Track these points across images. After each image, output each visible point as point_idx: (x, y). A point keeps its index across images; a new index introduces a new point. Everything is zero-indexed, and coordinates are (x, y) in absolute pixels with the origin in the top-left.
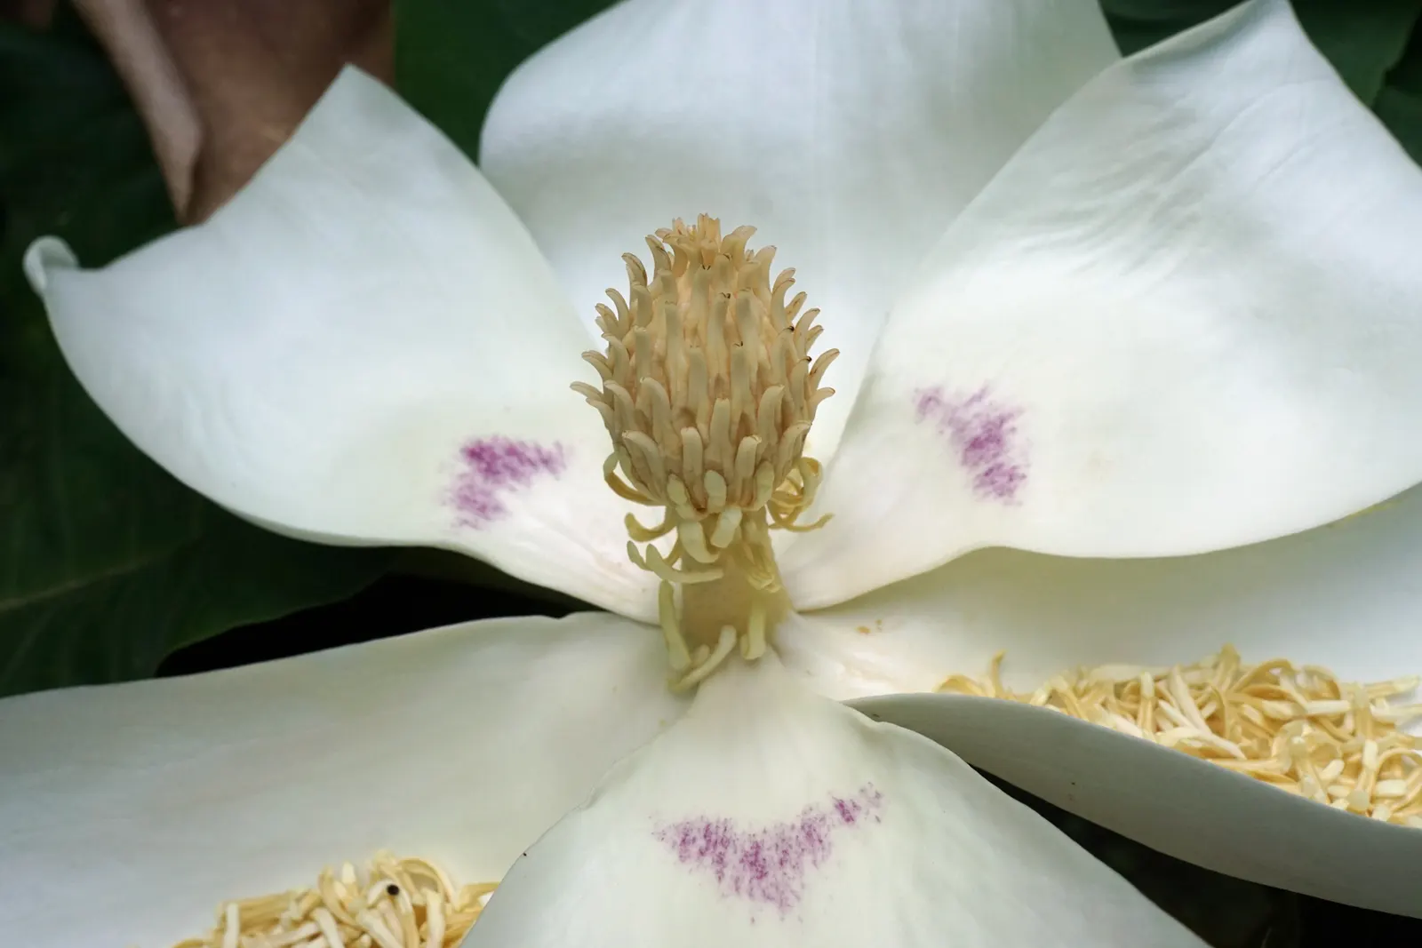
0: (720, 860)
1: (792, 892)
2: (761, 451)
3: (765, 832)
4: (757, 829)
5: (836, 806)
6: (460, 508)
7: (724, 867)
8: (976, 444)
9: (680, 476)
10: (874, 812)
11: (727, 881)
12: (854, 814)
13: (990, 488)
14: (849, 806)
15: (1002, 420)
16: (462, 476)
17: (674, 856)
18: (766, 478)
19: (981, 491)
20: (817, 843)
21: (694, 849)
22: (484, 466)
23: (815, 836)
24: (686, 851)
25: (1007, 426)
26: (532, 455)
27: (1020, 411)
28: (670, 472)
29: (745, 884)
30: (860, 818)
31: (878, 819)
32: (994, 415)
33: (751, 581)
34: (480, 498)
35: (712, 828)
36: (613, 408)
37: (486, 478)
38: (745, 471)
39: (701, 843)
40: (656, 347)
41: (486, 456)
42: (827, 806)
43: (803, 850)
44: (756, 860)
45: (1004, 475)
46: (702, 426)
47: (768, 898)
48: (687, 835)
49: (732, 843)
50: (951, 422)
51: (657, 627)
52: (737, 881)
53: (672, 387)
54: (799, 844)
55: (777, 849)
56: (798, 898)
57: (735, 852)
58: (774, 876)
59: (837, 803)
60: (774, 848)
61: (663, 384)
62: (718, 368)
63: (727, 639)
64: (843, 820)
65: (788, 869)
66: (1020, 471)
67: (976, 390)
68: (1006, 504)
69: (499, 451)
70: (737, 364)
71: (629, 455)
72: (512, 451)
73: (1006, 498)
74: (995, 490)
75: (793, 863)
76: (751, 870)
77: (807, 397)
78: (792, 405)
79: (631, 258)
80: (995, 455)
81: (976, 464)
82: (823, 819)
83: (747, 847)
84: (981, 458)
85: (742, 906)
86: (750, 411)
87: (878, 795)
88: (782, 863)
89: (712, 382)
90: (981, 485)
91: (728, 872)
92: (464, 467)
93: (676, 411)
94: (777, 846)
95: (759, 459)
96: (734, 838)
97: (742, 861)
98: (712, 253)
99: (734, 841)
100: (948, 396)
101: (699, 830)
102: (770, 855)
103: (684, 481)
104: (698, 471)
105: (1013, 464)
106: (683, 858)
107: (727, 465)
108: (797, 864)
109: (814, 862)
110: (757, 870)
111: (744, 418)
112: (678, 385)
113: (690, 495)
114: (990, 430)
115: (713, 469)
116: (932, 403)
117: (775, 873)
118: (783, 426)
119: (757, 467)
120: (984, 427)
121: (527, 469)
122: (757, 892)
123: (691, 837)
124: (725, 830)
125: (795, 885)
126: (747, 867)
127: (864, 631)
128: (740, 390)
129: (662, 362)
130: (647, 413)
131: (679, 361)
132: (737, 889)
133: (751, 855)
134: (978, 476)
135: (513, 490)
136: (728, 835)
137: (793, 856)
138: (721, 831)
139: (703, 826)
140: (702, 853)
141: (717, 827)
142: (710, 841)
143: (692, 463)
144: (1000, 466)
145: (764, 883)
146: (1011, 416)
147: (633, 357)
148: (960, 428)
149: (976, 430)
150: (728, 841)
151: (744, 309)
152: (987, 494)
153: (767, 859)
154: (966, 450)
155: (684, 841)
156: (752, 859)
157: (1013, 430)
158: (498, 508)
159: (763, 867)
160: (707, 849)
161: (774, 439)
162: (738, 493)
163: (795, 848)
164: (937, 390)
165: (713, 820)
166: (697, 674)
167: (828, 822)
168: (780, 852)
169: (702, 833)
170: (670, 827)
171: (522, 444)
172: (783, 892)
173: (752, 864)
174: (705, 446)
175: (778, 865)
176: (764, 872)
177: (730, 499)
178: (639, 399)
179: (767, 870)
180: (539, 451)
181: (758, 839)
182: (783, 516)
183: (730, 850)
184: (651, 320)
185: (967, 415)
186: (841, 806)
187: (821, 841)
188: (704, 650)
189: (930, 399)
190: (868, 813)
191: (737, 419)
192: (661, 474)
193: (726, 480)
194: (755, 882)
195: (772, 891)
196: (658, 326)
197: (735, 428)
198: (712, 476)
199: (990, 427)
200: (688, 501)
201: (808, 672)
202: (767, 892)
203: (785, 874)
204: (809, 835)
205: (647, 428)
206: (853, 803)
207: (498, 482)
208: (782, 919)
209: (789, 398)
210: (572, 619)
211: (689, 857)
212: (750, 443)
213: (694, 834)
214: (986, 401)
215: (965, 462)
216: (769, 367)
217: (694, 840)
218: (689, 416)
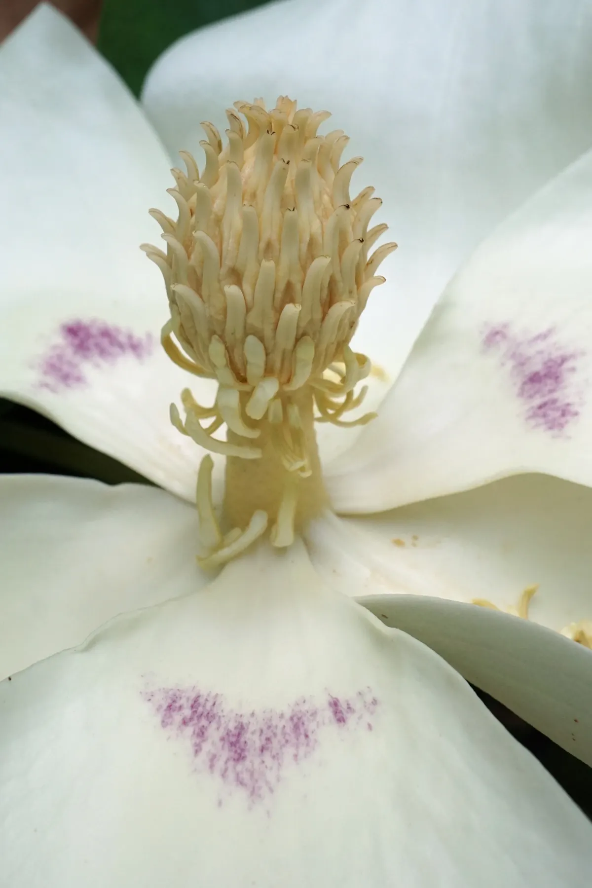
0: (201, 733)
1: (267, 783)
2: (303, 324)
3: (253, 714)
4: (246, 711)
5: (330, 704)
6: (46, 373)
7: (204, 741)
8: (534, 379)
9: (222, 338)
10: (367, 718)
11: (203, 756)
12: (346, 715)
13: (541, 420)
14: (343, 706)
15: (564, 360)
16: (55, 347)
17: (158, 719)
18: (306, 353)
19: (533, 422)
20: (302, 737)
21: (178, 718)
22: (77, 341)
23: (302, 731)
24: (171, 717)
25: (568, 365)
26: (122, 339)
27: (583, 354)
28: (212, 333)
29: (220, 764)
30: (352, 720)
31: (370, 727)
32: (556, 354)
33: (286, 464)
34: (66, 368)
35: (202, 700)
36: (171, 267)
37: (75, 352)
38: (285, 342)
39: (187, 712)
40: (215, 206)
41: (82, 334)
42: (321, 702)
43: (287, 741)
44: (238, 741)
45: (557, 409)
46: (247, 287)
47: (240, 782)
48: (174, 701)
49: (217, 718)
50: (514, 356)
51: (193, 505)
52: (213, 758)
53: (224, 246)
54: (284, 734)
55: (260, 735)
56: (271, 790)
57: (218, 729)
58: (252, 762)
59: (332, 701)
60: (258, 733)
61: (216, 244)
62: (270, 232)
63: (258, 523)
64: (334, 720)
65: (267, 757)
66: (573, 409)
67: (543, 328)
68: (554, 437)
69: (94, 331)
70: (290, 229)
71: (180, 314)
72: (106, 333)
73: (556, 431)
74: (546, 423)
75: (274, 752)
76: (230, 750)
77: (358, 282)
78: (341, 285)
79: (208, 126)
80: (551, 391)
81: (531, 397)
82: (314, 714)
83: (232, 726)
84: (537, 392)
85: (213, 784)
86: (296, 279)
87: (375, 702)
88: (263, 749)
89: (262, 245)
90: (534, 416)
91: (207, 747)
92: (59, 340)
93: (224, 271)
94: (262, 731)
95: (301, 332)
96: (220, 714)
97: (222, 739)
98: (281, 125)
99: (220, 717)
100: (516, 330)
101: (188, 699)
102: (253, 740)
103: (225, 343)
104: (239, 334)
105: (567, 401)
106: (164, 724)
107: (268, 332)
108: (278, 754)
109: (296, 756)
110: (236, 752)
111: (289, 286)
112: (229, 244)
113: (230, 357)
114: (550, 367)
115: (254, 334)
116: (498, 337)
117: (253, 759)
118: (330, 301)
119: (297, 340)
120: (545, 363)
121: (116, 350)
122: (231, 775)
123: (177, 705)
124: (214, 704)
125: (271, 776)
126: (227, 746)
127: (399, 543)
128: (288, 256)
129: (218, 221)
130: (198, 271)
131: (234, 222)
132: (212, 767)
133: (233, 735)
134: (532, 408)
135: (97, 366)
136: (215, 711)
137: (275, 743)
138: (209, 706)
139: (193, 696)
140: (185, 722)
141: (207, 700)
142: (196, 712)
143: (234, 325)
144: (554, 401)
145: (240, 767)
146: (573, 356)
147: (194, 217)
148: (522, 363)
149: (537, 366)
150: (213, 716)
151: (303, 180)
152: (537, 426)
153: (249, 743)
154: (525, 383)
155: (170, 707)
156: (233, 739)
157: (573, 369)
158: (79, 379)
159: (243, 750)
160: (191, 719)
161: (318, 315)
162: (278, 365)
163: (280, 737)
164: (505, 326)
165: (204, 692)
166: (225, 553)
167: (319, 718)
168: (263, 738)
169: (191, 702)
170: (160, 690)
171: (117, 330)
172: (257, 781)
173: (232, 744)
174: (248, 310)
175: (258, 751)
176: (243, 755)
177: (269, 371)
178: (192, 256)
179: (246, 753)
180: (130, 337)
181: (245, 720)
182: (331, 412)
183: (214, 725)
184: (215, 183)
185: (530, 351)
186: (335, 704)
187: (307, 736)
188: (236, 531)
189: (497, 333)
190: (360, 718)
191: (282, 286)
192: (204, 334)
193: (266, 349)
194: (231, 764)
195: (246, 776)
196: (221, 187)
197: (279, 295)
198: (251, 339)
199: (550, 364)
200: (227, 364)
201: (334, 571)
202: (241, 776)
203: (263, 762)
204: (296, 727)
205: (197, 285)
206: (348, 704)
207: (86, 357)
208: (250, 809)
209: (338, 277)
210: (124, 488)
211: (171, 724)
212: (291, 310)
213: (183, 702)
214: (553, 339)
215: (521, 393)
216: (321, 241)
217: (180, 708)
218: (236, 276)
